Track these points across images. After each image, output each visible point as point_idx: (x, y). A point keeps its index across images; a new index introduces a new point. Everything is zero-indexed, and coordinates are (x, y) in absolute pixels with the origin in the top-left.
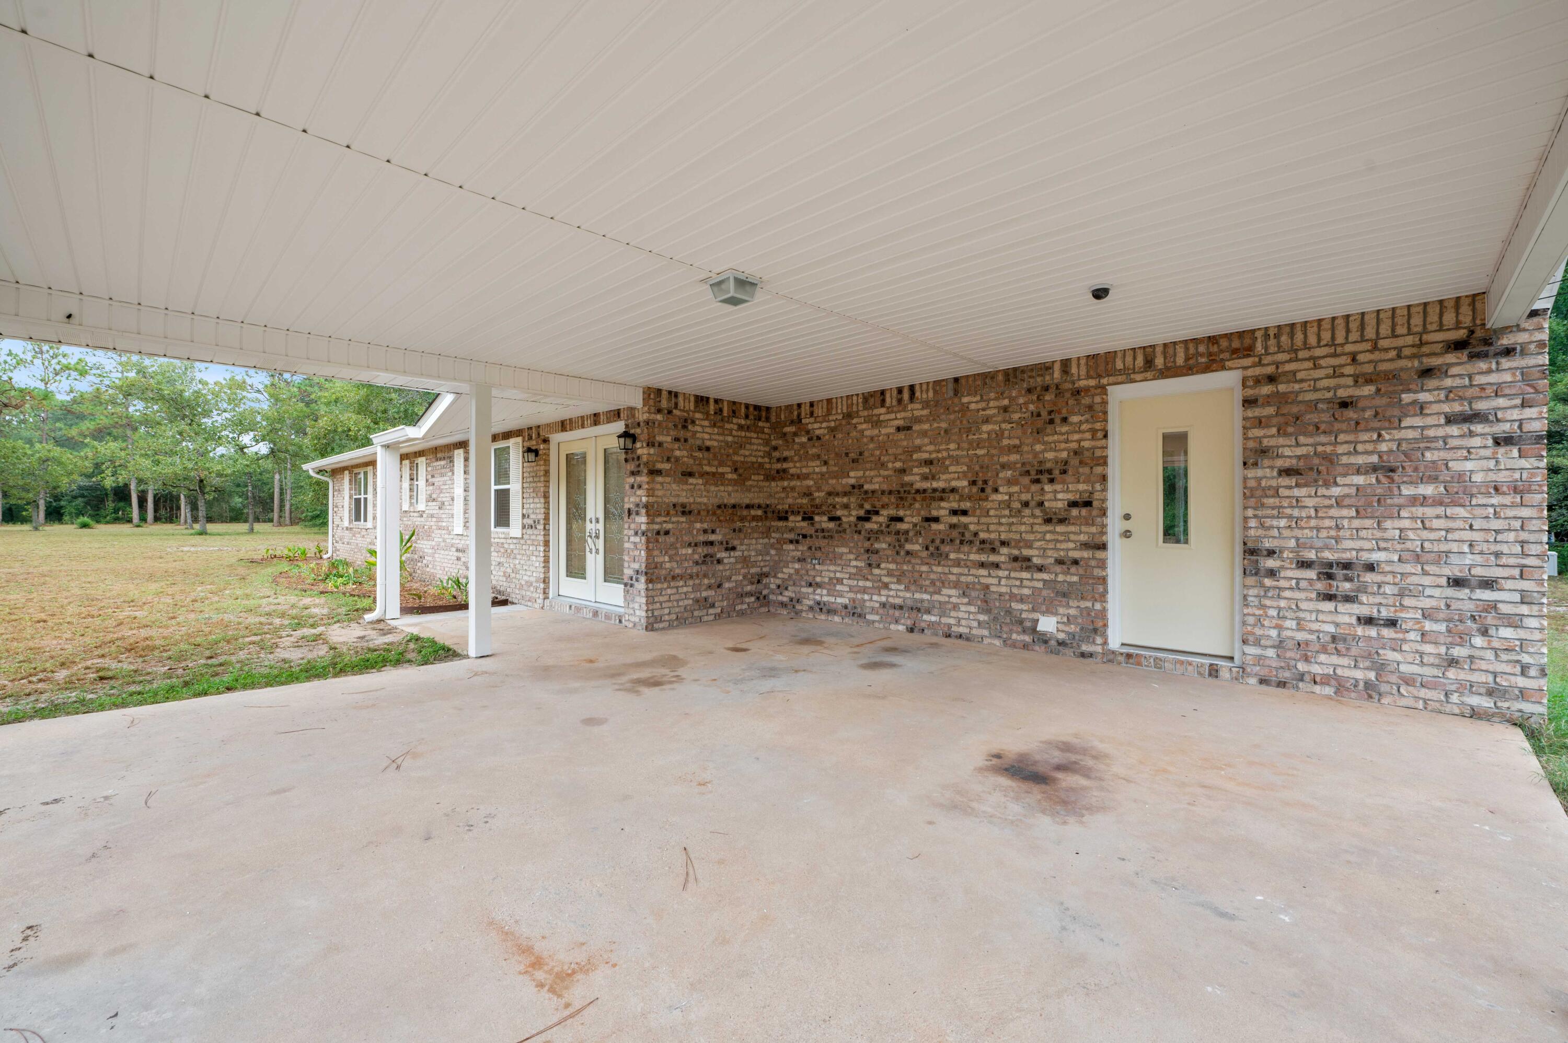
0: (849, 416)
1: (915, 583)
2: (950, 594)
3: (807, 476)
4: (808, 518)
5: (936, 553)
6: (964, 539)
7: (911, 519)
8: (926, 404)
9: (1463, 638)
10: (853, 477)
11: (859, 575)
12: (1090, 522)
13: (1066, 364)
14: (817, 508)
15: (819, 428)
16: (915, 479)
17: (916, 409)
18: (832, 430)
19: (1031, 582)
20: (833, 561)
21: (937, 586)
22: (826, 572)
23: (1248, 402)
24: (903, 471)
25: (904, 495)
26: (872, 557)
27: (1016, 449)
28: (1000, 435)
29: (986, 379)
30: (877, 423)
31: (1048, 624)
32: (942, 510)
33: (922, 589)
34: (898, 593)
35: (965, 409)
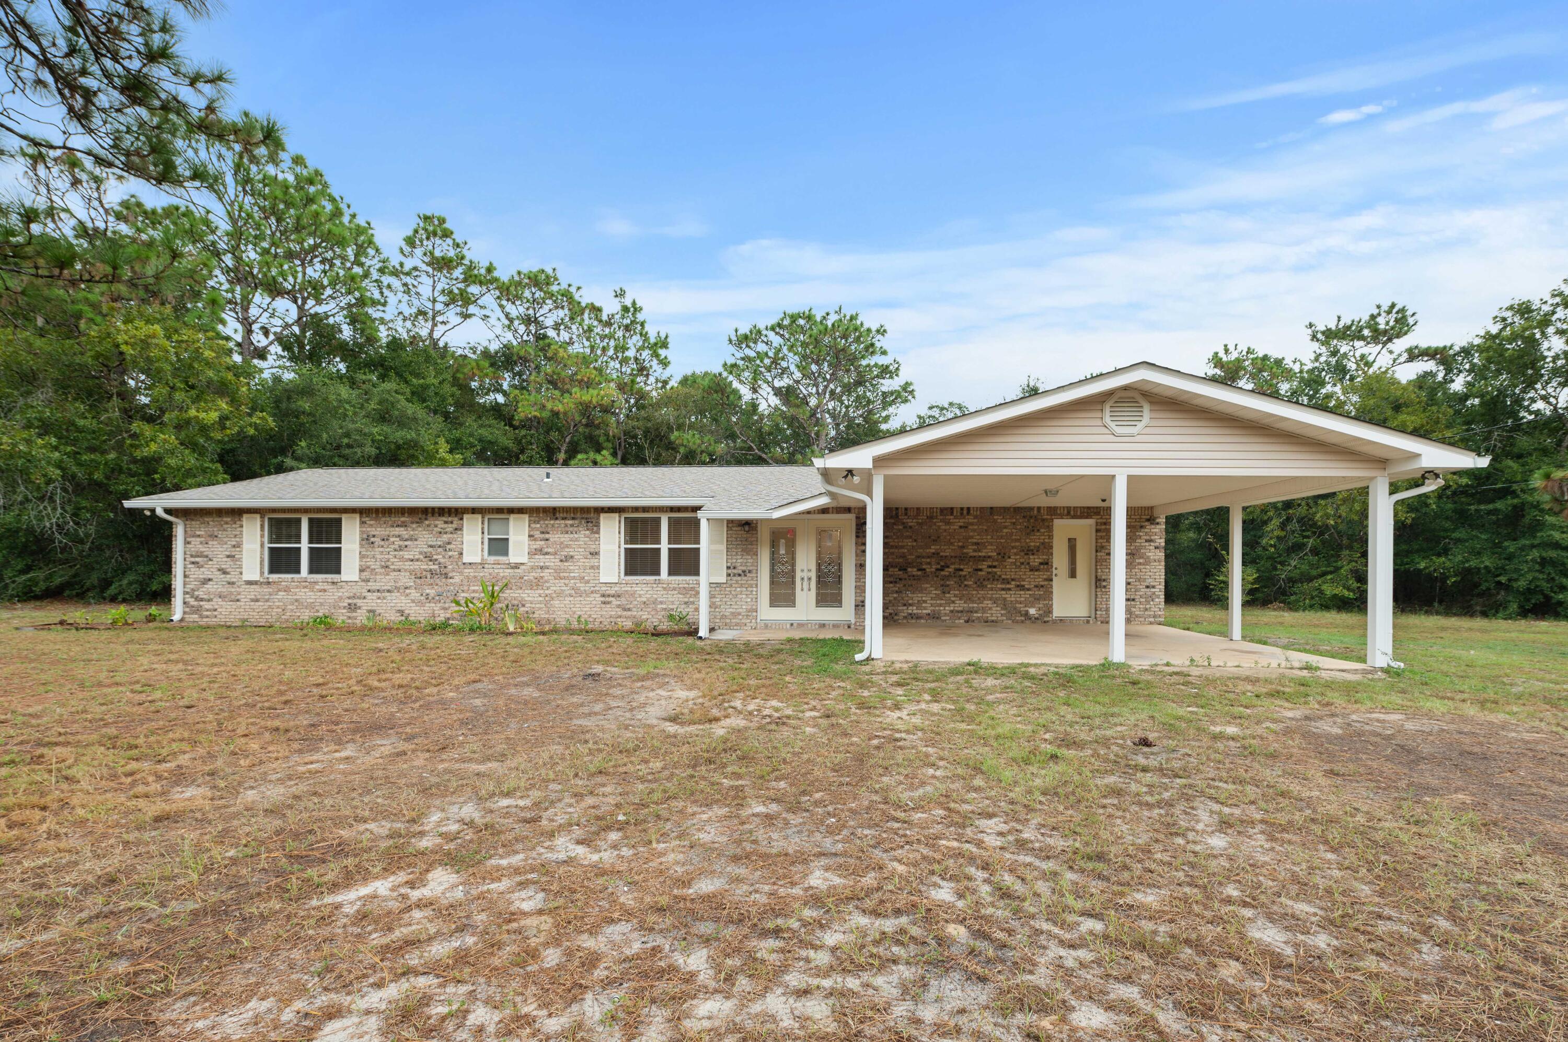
0: (931, 518)
1: (970, 600)
2: (988, 603)
3: (902, 547)
4: (904, 570)
5: (980, 585)
6: (994, 578)
7: (967, 570)
8: (976, 517)
9: (1148, 603)
10: (933, 549)
11: (937, 597)
12: (1048, 570)
13: (1039, 508)
14: (910, 564)
15: (911, 522)
16: (970, 551)
17: (970, 519)
18: (918, 523)
19: (1025, 595)
20: (921, 591)
21: (981, 600)
22: (917, 597)
23: (1097, 531)
24: (963, 547)
25: (963, 558)
26: (945, 589)
27: (1016, 540)
28: (1011, 534)
29: (1004, 511)
30: (948, 523)
31: (1032, 611)
32: (984, 565)
33: (973, 602)
34: (960, 605)
35: (995, 521)
